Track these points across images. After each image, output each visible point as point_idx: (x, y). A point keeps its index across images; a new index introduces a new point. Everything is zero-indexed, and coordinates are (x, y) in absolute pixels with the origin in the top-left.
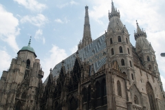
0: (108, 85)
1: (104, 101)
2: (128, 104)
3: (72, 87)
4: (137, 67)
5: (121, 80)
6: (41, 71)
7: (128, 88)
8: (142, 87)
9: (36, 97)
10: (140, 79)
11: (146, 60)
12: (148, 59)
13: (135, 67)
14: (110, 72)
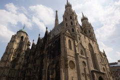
0: (62, 41)
2: (76, 55)
4: (82, 34)
5: (71, 40)
6: (29, 42)
7: (76, 45)
8: (86, 46)
10: (85, 41)
11: (88, 32)
12: (90, 32)
13: (81, 34)
14: (63, 34)
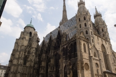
0: (78, 46)
1: (76, 55)
2: (90, 57)
3: (57, 47)
4: (96, 35)
5: (85, 43)
6: (38, 38)
7: (90, 48)
8: (99, 47)
9: (36, 53)
10: (98, 42)
11: (101, 31)
12: (103, 30)
13: (94, 36)
14: (79, 38)
